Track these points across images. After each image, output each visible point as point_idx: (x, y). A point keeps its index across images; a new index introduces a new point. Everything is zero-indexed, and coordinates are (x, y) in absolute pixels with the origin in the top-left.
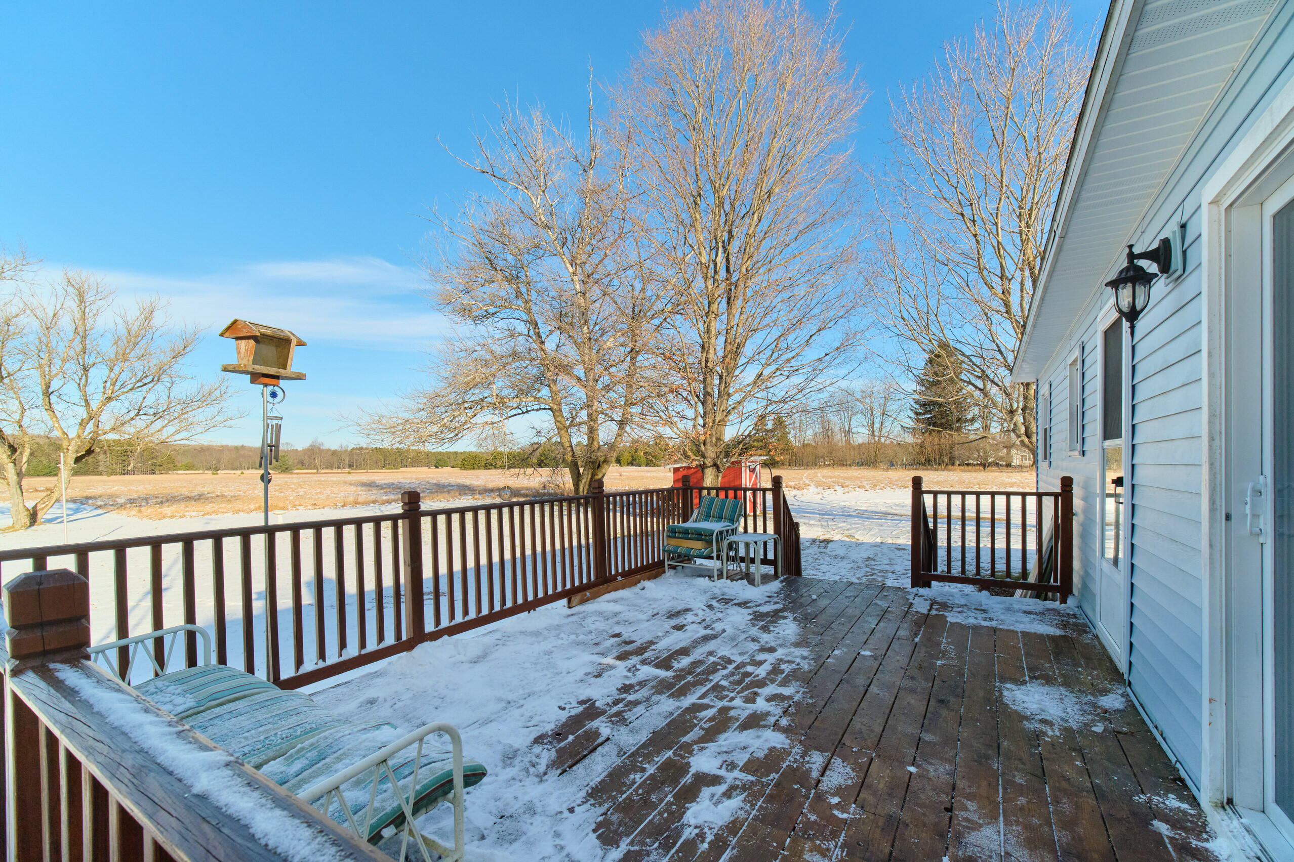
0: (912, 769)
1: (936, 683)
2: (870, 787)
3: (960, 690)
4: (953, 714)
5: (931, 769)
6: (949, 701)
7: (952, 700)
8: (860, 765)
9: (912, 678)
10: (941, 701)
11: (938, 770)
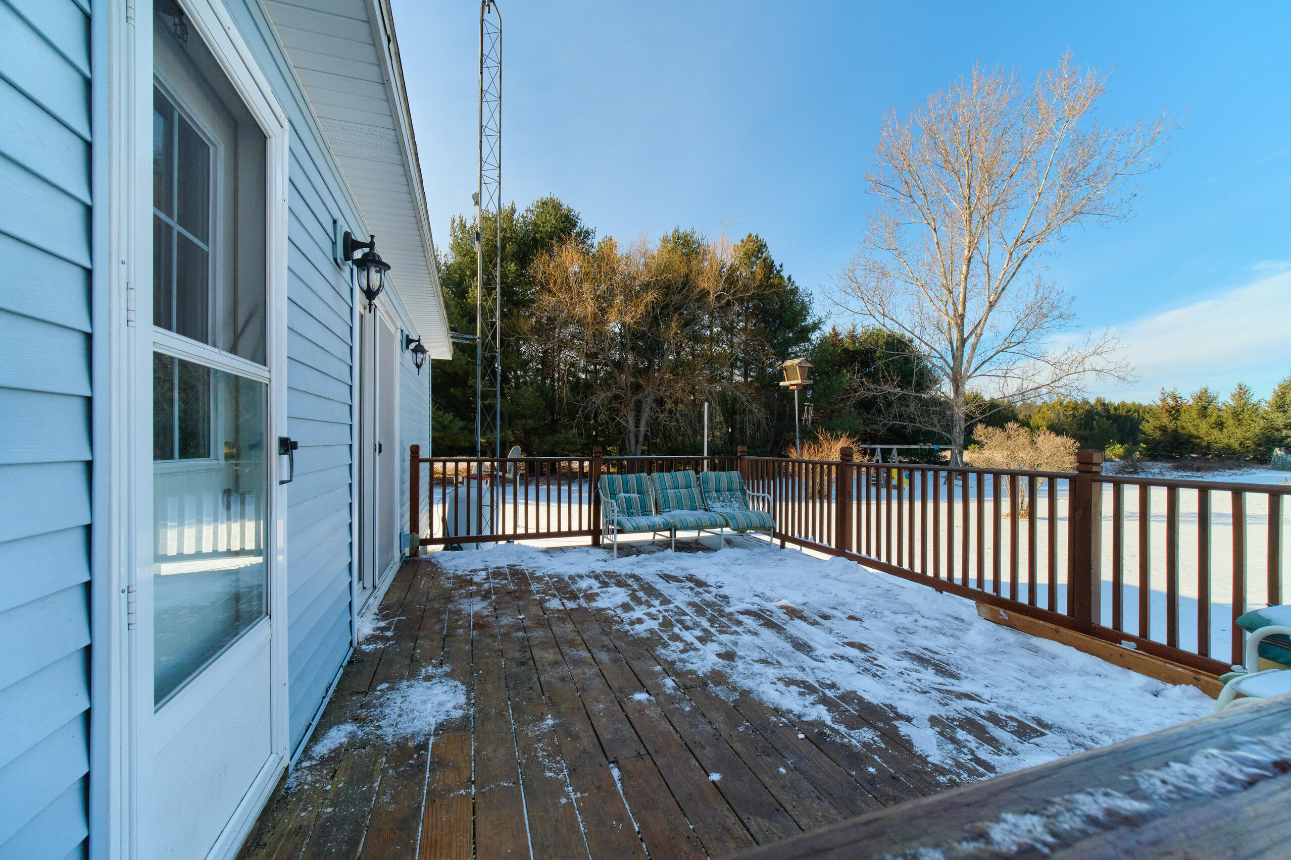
0: (521, 617)
1: (538, 683)
2: (537, 605)
3: (511, 684)
4: (510, 656)
5: (511, 620)
6: (517, 666)
7: (515, 670)
8: (548, 610)
9: (563, 679)
10: (523, 664)
11: (506, 620)
